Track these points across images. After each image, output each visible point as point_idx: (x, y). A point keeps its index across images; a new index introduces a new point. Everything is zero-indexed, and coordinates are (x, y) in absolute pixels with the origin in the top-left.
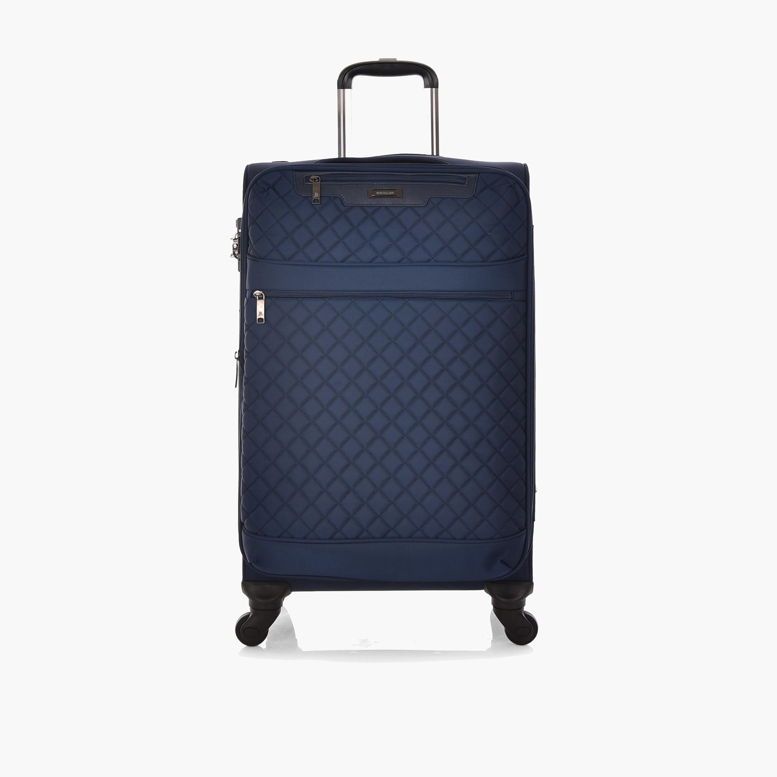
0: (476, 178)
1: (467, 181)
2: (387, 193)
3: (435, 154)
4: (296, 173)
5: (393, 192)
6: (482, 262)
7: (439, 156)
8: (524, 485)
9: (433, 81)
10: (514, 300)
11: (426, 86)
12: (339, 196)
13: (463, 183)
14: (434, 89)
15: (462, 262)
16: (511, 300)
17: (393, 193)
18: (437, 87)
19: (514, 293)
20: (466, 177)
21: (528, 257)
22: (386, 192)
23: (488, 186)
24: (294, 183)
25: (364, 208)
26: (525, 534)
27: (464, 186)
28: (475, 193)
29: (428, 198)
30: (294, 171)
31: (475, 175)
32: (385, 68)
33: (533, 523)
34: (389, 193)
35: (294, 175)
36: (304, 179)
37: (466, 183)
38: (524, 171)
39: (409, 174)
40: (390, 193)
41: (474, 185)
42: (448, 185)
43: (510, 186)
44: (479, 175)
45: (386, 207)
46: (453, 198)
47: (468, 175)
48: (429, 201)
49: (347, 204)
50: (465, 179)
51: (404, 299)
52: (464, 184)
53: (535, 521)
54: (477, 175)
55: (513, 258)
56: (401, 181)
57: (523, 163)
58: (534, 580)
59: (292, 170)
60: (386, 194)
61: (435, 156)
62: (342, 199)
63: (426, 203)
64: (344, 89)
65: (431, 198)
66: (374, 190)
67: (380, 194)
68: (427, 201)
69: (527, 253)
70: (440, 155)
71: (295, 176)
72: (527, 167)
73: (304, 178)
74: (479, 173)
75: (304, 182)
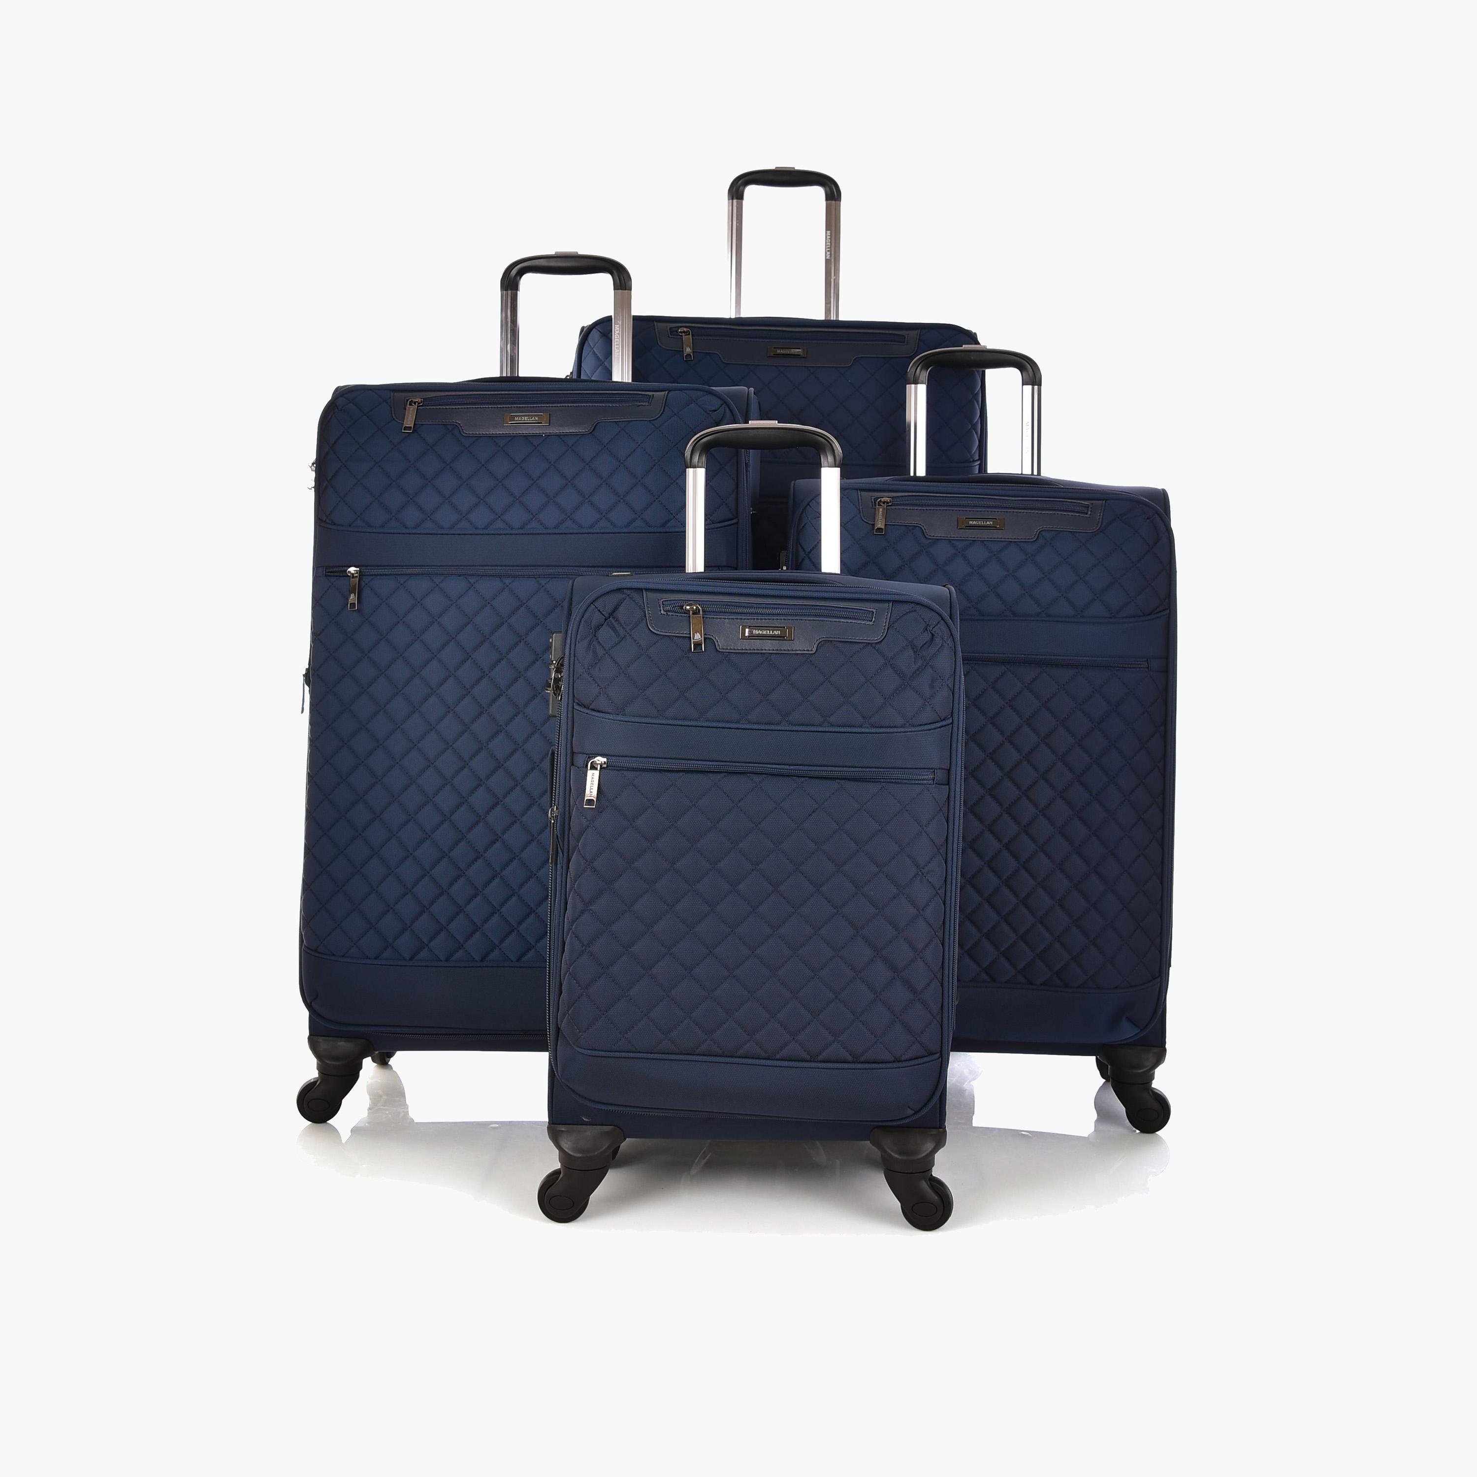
0: (1102, 506)
1: (1090, 509)
2: (984, 523)
3: (1035, 473)
4: (862, 493)
5: (991, 521)
6: (1111, 618)
7: (1040, 476)
8: (1159, 918)
9: (1034, 374)
10: (1151, 669)
11: (1024, 383)
12: (920, 526)
13: (1085, 513)
14: (1036, 387)
15: (1083, 617)
16: (1147, 670)
17: (991, 523)
18: (1040, 385)
19: (1150, 661)
20: (1088, 505)
21: (1169, 614)
22: (982, 522)
23: (1119, 518)
24: (859, 506)
25: (953, 542)
26: (1159, 983)
27: (1087, 516)
28: (1101, 526)
29: (1039, 531)
30: (859, 491)
31: (1101, 502)
32: (972, 358)
33: (1169, 969)
34: (986, 523)
35: (859, 495)
36: (872, 502)
37: (1089, 513)
38: (1163, 497)
39: (1013, 499)
40: (988, 523)
41: (1100, 515)
42: (1065, 514)
43: (1148, 518)
44: (1105, 502)
45: (982, 541)
46: (1071, 532)
47: (1091, 502)
48: (1040, 535)
49: (930, 536)
50: (1087, 507)
51: (1004, 664)
52: (1087, 514)
53: (1171, 966)
54: (1104, 502)
55: (1150, 614)
56: (1002, 508)
57: (1160, 487)
58: (1168, 1046)
59: (857, 489)
60: (982, 524)
61: (1035, 475)
62: (923, 529)
63: (1036, 537)
64: (916, 385)
65: (1042, 531)
66: (966, 518)
67: (974, 524)
68: (1037, 535)
69: (1169, 608)
70: (1042, 475)
71: (861, 497)
72: (1167, 494)
73: (873, 500)
74: (1106, 500)
75: (872, 505)
